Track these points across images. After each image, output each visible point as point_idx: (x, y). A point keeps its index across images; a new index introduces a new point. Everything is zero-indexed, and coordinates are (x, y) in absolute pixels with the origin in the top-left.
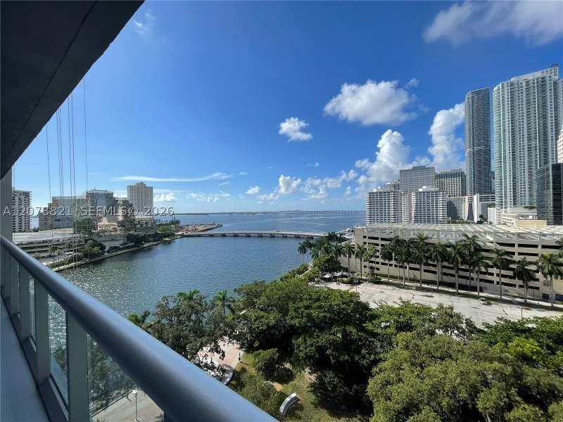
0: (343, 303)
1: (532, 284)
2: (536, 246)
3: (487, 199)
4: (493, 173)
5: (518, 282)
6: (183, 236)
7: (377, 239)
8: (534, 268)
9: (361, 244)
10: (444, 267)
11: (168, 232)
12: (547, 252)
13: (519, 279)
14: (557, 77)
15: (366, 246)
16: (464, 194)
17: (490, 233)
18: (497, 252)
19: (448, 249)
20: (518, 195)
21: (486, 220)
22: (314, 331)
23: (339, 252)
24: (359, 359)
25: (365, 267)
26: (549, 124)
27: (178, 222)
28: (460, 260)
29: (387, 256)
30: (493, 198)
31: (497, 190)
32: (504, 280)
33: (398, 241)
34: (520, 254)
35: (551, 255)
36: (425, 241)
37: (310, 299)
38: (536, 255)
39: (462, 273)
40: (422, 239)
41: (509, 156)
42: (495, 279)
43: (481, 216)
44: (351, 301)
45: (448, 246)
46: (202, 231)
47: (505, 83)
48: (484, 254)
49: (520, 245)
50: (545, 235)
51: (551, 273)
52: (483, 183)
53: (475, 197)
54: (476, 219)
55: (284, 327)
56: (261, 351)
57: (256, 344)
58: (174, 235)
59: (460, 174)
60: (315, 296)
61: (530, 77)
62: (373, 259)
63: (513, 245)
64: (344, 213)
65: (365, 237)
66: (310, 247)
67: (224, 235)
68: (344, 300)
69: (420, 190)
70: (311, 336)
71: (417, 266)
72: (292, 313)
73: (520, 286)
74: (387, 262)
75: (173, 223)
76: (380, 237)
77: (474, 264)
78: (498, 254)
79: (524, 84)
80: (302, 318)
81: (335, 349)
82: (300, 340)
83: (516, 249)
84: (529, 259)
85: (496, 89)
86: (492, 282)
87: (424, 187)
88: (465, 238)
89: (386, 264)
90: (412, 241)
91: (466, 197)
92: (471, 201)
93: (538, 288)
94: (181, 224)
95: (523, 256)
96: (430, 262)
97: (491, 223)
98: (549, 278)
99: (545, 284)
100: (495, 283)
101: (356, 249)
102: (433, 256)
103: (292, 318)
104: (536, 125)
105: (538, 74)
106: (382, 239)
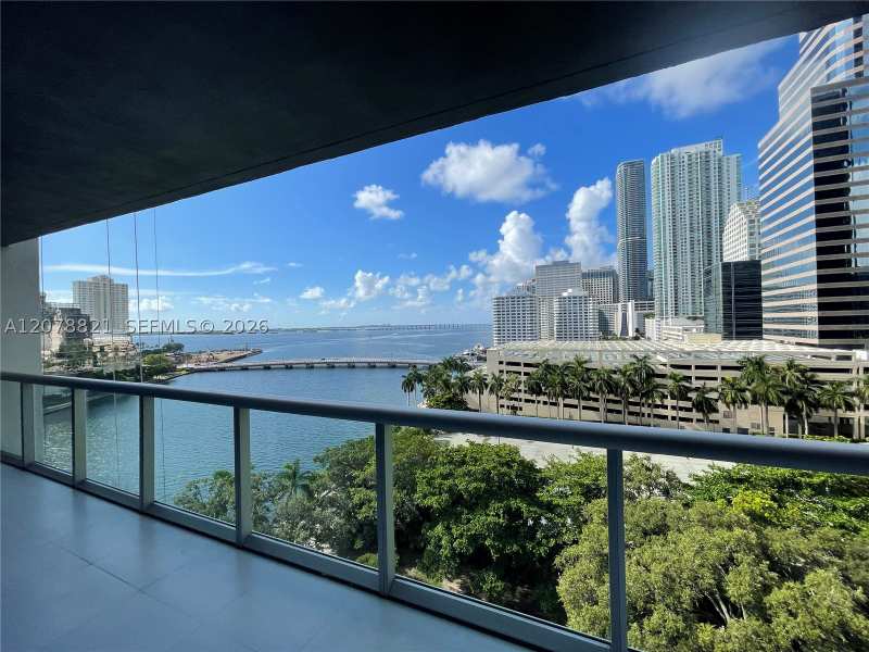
0: (502, 465)
1: (713, 416)
2: (714, 368)
3: (643, 307)
4: (651, 273)
5: (695, 415)
6: (191, 371)
7: (518, 364)
8: (714, 395)
9: (497, 374)
10: (609, 401)
11: (164, 364)
12: (729, 375)
13: (698, 411)
14: (721, 153)
15: (505, 377)
16: (616, 300)
17: (662, 352)
18: (673, 377)
19: (614, 376)
20: (680, 302)
21: (643, 335)
22: (462, 513)
23: (465, 386)
24: (533, 548)
25: (502, 406)
26: (713, 212)
27: (180, 347)
28: (630, 390)
29: (535, 389)
30: (651, 307)
31: (657, 295)
32: (682, 414)
33: (548, 368)
34: (697, 378)
35: (734, 379)
36: (585, 366)
37: (450, 463)
38: (715, 379)
39: (632, 408)
40: (580, 364)
41: (670, 250)
42: (670, 413)
43: (637, 330)
44: (514, 461)
45: (615, 372)
46: (226, 361)
47: (665, 155)
48: (658, 381)
49: (697, 367)
50: (721, 353)
51: (734, 402)
52: (640, 286)
53: (631, 305)
54: (631, 333)
55: (410, 512)
56: (368, 555)
57: (359, 544)
58: (174, 369)
59: (611, 274)
60: (457, 458)
61: (693, 149)
62: (515, 395)
63: (689, 367)
64: (456, 328)
65: (501, 363)
66: (420, 381)
67: (267, 368)
68: (503, 460)
69: (565, 294)
70: (458, 520)
71: (575, 402)
72: (421, 488)
73: (698, 420)
74: (534, 397)
75: (169, 348)
76: (522, 361)
77: (648, 395)
78: (674, 379)
79: (686, 159)
80: (440, 494)
81: (498, 537)
82: (439, 529)
83: (693, 373)
84: (710, 384)
85: (654, 161)
86: (665, 417)
87: (570, 290)
88: (634, 360)
89: (533, 402)
90: (567, 367)
91: (619, 304)
92: (625, 308)
93: (717, 422)
94: (185, 351)
95: (702, 382)
96: (592, 395)
97: (649, 339)
98: (732, 408)
99: (725, 416)
100: (670, 418)
101: (489, 380)
102: (597, 387)
103: (425, 496)
104: (699, 213)
105: (701, 147)
106: (526, 365)
